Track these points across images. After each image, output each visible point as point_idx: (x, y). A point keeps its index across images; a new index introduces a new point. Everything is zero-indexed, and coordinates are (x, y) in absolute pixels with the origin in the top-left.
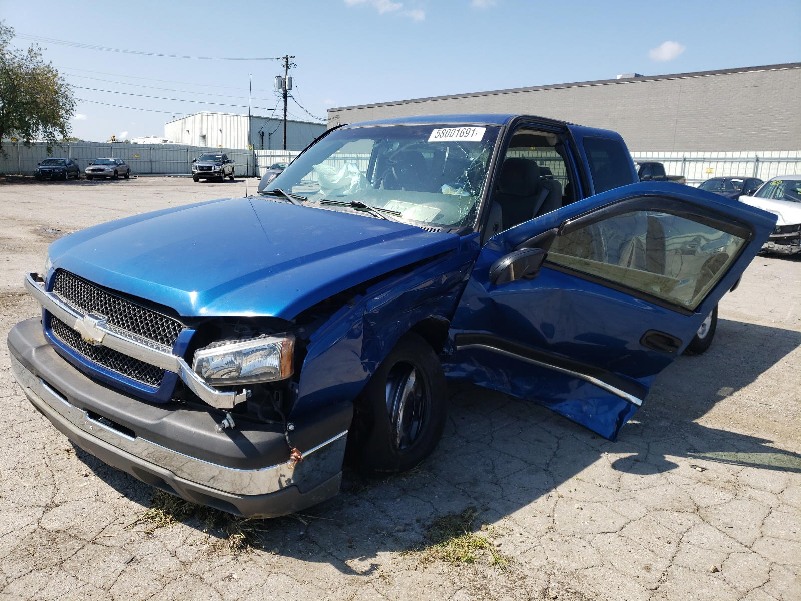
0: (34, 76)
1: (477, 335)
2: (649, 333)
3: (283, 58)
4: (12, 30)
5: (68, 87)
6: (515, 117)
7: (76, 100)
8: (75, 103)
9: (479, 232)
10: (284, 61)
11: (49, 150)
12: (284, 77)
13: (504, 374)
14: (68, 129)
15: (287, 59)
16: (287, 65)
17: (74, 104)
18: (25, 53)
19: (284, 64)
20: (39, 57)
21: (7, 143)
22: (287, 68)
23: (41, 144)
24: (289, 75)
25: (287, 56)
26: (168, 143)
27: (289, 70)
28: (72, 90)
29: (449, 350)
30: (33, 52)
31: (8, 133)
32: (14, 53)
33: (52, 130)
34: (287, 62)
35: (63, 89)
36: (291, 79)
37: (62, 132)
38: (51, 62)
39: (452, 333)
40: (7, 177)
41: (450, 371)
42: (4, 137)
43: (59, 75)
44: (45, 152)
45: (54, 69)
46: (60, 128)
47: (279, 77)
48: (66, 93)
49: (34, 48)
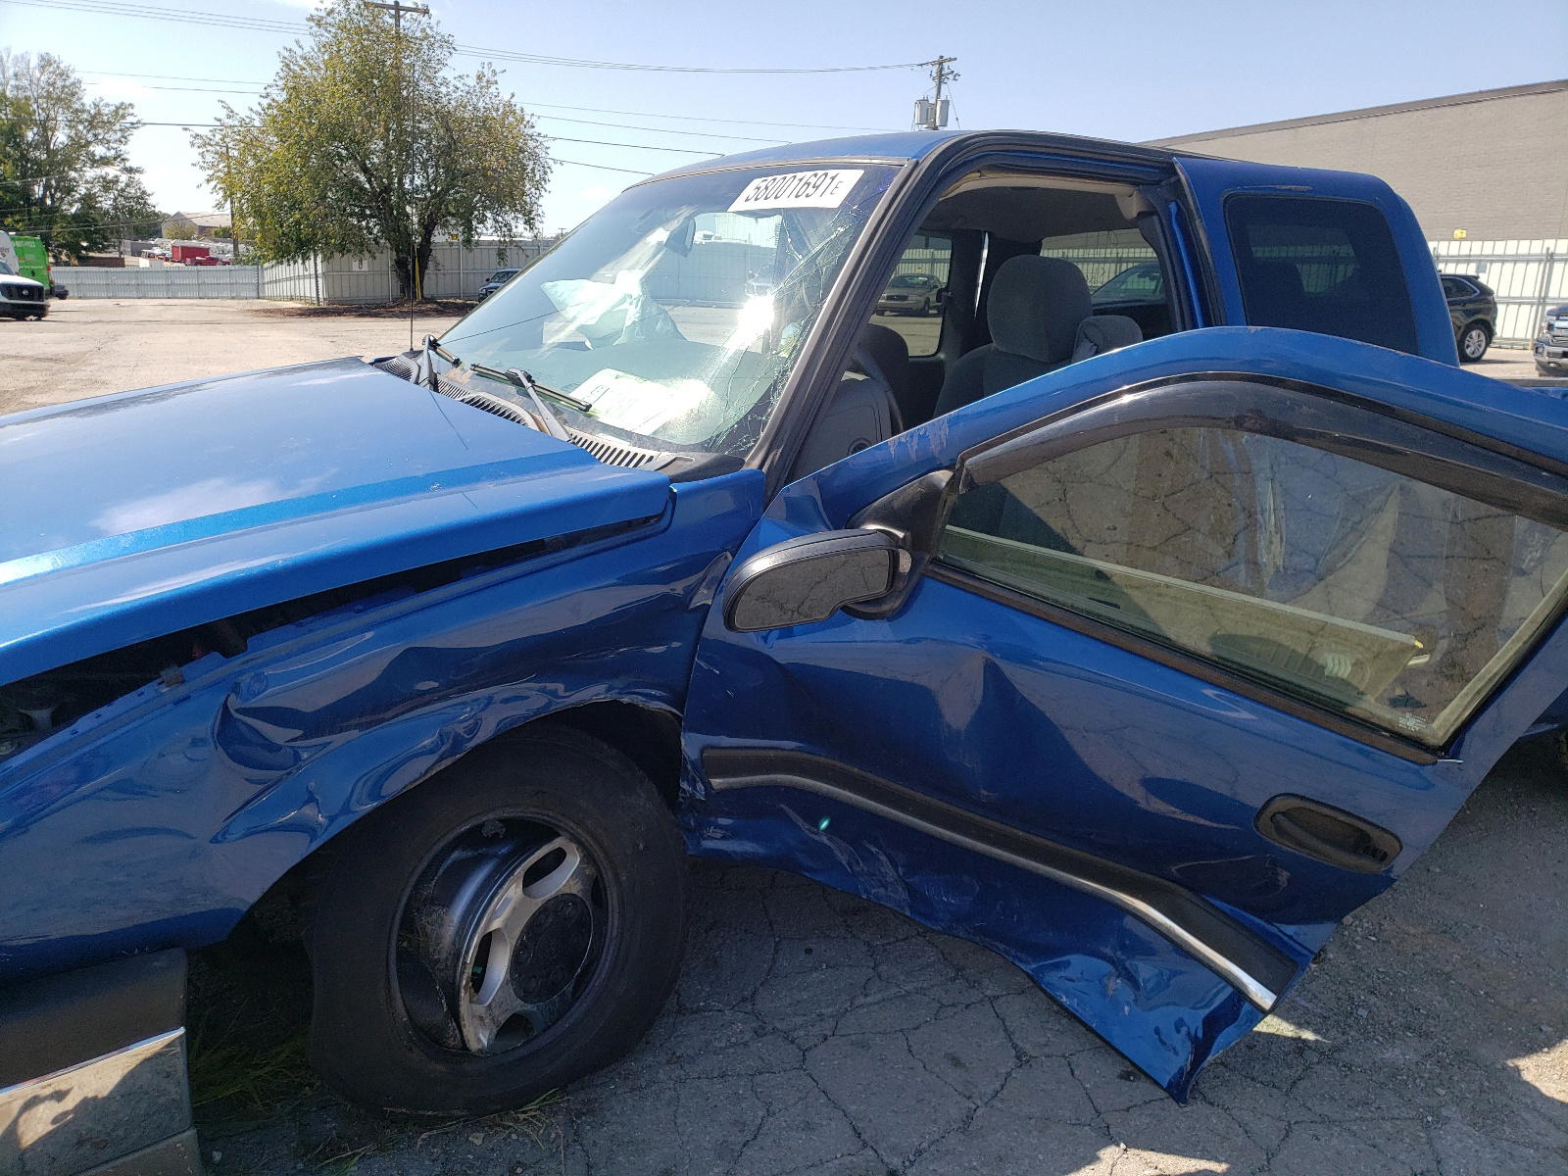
0: (485, 123)
1: (772, 753)
2: (1280, 805)
3: (933, 63)
4: (451, 39)
5: (540, 139)
6: (957, 140)
7: (551, 162)
8: (549, 168)
9: (764, 470)
10: (935, 69)
11: (501, 254)
12: (932, 101)
13: (883, 858)
14: (539, 215)
15: (941, 64)
16: (941, 78)
17: (548, 170)
18: (472, 81)
19: (934, 75)
20: (492, 89)
21: (442, 244)
22: (940, 83)
23: (491, 243)
24: (943, 98)
25: (942, 57)
26: (713, 240)
27: (943, 86)
28: (546, 144)
29: (695, 788)
30: (485, 79)
31: (445, 225)
32: (453, 82)
33: (509, 218)
34: (941, 69)
35: (531, 144)
36: (946, 103)
37: (529, 222)
38: (513, 95)
39: (691, 745)
40: (439, 304)
41: (724, 838)
42: (436, 232)
43: (527, 118)
44: (494, 258)
45: (518, 107)
46: (524, 215)
47: (923, 102)
48: (537, 150)
49: (486, 71)
